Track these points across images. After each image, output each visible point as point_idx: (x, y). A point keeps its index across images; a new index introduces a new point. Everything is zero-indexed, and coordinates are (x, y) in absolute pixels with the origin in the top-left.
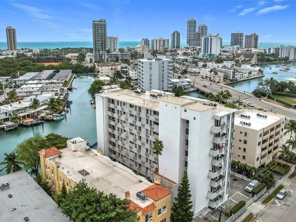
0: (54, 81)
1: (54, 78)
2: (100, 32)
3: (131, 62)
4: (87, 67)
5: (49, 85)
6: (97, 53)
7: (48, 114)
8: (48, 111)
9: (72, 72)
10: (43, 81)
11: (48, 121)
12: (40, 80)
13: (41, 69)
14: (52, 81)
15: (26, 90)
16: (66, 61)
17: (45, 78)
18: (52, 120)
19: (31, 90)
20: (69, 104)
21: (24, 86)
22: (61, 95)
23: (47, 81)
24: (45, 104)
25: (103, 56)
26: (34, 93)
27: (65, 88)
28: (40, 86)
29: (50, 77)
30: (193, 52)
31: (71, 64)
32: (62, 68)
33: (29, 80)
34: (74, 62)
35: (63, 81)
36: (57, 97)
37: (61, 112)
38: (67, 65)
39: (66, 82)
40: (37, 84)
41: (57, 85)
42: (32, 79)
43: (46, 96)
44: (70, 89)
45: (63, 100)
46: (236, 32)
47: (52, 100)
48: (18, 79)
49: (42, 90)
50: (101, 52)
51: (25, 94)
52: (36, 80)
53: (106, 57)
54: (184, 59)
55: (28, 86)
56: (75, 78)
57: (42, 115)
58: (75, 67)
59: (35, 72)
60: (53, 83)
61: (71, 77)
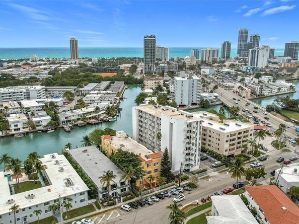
0: (110, 92)
1: (110, 89)
2: (150, 46)
3: (176, 74)
4: (137, 79)
5: (106, 95)
6: (147, 66)
7: (105, 117)
8: (105, 115)
9: (125, 84)
10: (102, 92)
11: (105, 121)
12: (99, 90)
13: (99, 80)
14: (108, 92)
15: (90, 99)
16: (120, 72)
17: (103, 89)
18: (108, 121)
19: (93, 99)
20: (119, 110)
21: (88, 96)
22: (115, 103)
23: (105, 92)
24: (103, 110)
25: (152, 68)
26: (96, 102)
27: (118, 98)
28: (99, 95)
29: (107, 88)
30: (240, 64)
31: (124, 76)
32: (117, 80)
33: (91, 91)
34: (127, 73)
35: (116, 92)
36: (111, 105)
37: (114, 116)
38: (121, 77)
39: (118, 93)
40: (97, 94)
41: (112, 95)
42: (94, 89)
43: (104, 104)
44: (122, 99)
45: (116, 108)
46: (291, 42)
47: (108, 108)
48: (83, 89)
49: (101, 100)
50: (150, 65)
51: (89, 102)
52: (97, 90)
53: (155, 69)
54: (227, 72)
55: (91, 95)
56: (126, 88)
57: (102, 117)
58: (127, 79)
59: (95, 82)
60: (109, 94)
61: (123, 88)
